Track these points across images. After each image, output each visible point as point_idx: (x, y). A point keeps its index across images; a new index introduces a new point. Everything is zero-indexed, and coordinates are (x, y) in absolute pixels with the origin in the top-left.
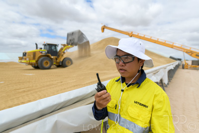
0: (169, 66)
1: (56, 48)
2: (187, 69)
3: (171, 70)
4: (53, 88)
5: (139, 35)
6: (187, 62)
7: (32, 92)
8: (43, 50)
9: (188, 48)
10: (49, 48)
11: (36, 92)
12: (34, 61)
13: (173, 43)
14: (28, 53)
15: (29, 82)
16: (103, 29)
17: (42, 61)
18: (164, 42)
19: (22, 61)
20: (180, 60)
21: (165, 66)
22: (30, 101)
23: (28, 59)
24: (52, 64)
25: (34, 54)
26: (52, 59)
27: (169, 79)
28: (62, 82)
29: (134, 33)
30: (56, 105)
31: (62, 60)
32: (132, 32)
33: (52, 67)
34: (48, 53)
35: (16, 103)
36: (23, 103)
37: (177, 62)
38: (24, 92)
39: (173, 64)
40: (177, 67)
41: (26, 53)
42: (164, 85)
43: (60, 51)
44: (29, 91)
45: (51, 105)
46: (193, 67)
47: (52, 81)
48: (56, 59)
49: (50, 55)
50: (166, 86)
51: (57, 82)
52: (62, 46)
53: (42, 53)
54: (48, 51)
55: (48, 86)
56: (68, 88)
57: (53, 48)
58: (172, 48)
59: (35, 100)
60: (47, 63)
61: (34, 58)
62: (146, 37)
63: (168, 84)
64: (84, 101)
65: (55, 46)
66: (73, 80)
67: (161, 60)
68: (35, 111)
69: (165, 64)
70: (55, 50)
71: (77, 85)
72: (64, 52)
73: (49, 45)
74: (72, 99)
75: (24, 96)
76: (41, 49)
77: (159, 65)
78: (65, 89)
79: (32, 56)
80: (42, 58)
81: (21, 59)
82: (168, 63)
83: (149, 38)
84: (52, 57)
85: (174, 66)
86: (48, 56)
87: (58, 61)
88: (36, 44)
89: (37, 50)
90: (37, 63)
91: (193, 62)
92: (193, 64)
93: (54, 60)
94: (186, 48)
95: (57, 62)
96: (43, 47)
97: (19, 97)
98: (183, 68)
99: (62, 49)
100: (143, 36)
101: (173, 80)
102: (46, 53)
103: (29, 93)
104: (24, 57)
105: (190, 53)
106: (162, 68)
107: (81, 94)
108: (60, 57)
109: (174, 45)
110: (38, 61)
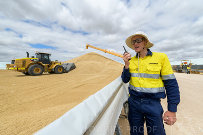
1: (48, 57)
10: (41, 57)
12: (24, 68)
17: (32, 69)
19: (10, 68)
24: (43, 71)
25: (24, 62)
31: (54, 67)
33: (44, 73)
34: (39, 61)
41: (14, 61)
48: (48, 66)
53: (33, 61)
57: (46, 57)
61: (24, 65)
65: (48, 55)
73: (40, 53)
76: (33, 57)
80: (32, 66)
84: (44, 65)
86: (40, 64)
87: (50, 68)
88: (27, 53)
93: (45, 68)
102: (37, 61)
110: (28, 68)
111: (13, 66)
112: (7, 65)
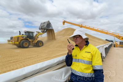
0: (105, 45)
1: (32, 34)
2: (117, 47)
3: (107, 47)
4: (32, 59)
5: (86, 26)
6: (116, 43)
7: (19, 62)
8: (24, 35)
9: (117, 34)
10: (28, 34)
11: (22, 62)
12: (18, 43)
13: (108, 31)
14: (14, 37)
15: (17, 56)
16: (64, 23)
17: (23, 43)
18: (101, 30)
19: (10, 43)
20: (112, 41)
21: (103, 45)
22: (17, 68)
23: (13, 41)
24: (29, 45)
25: (18, 38)
26: (30, 41)
27: (106, 54)
28: (38, 56)
29: (83, 25)
30: (34, 71)
31: (36, 42)
32: (82, 25)
33: (30, 46)
34: (27, 37)
35: (8, 69)
36: (13, 70)
37: (110, 43)
38: (14, 62)
39: (108, 44)
40: (111, 46)
41: (12, 37)
42: (103, 57)
43: (35, 36)
44: (17, 62)
45: (31, 71)
46: (121, 46)
47: (32, 55)
48: (33, 41)
49: (28, 39)
50: (104, 58)
51: (35, 55)
52: (37, 33)
53: (23, 37)
54: (27, 36)
55: (29, 58)
56: (42, 60)
57: (31, 34)
58: (107, 34)
59: (21, 67)
60: (26, 44)
61: (18, 41)
62: (90, 27)
63: (105, 57)
64: (52, 68)
65: (32, 33)
66: (45, 54)
67: (100, 41)
68: (21, 75)
69: (103, 44)
70: (32, 35)
71: (47, 58)
72: (38, 37)
73: (28, 32)
74: (44, 67)
75: (14, 65)
76: (23, 35)
77: (99, 45)
78: (40, 60)
79: (17, 39)
80: (23, 41)
81: (9, 41)
82: (105, 43)
83: (93, 28)
84: (30, 40)
85: (109, 45)
86: (27, 39)
88: (20, 32)
89: (20, 36)
90: (20, 44)
91: (120, 43)
92: (120, 44)
93: (31, 42)
94: (116, 34)
95: (33, 43)
96: (24, 33)
97: (10, 66)
98: (114, 47)
99: (37, 35)
100: (88, 27)
101: (108, 54)
102: (26, 37)
103: (17, 63)
104: (11, 40)
105: (119, 37)
106: (101, 47)
107: (50, 64)
108: (35, 40)
109: (108, 32)
110: (20, 42)
111: (12, 41)
112: (8, 40)
